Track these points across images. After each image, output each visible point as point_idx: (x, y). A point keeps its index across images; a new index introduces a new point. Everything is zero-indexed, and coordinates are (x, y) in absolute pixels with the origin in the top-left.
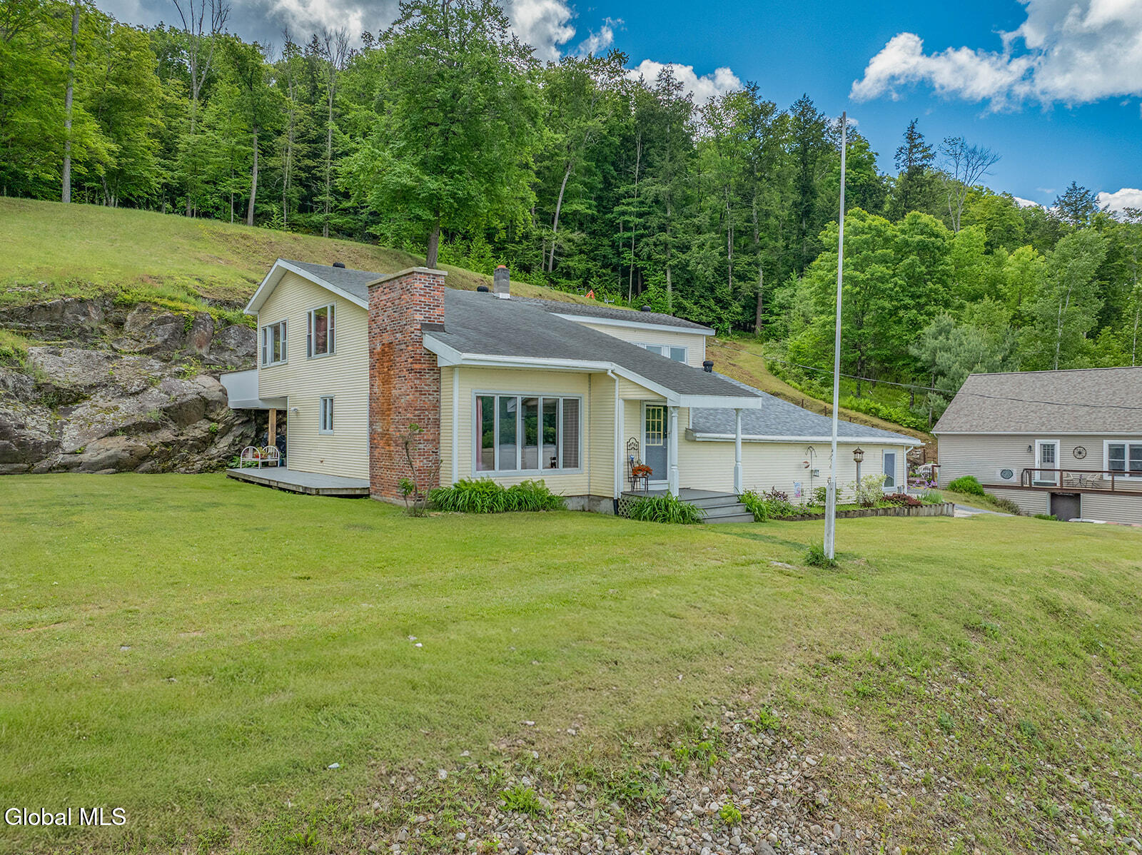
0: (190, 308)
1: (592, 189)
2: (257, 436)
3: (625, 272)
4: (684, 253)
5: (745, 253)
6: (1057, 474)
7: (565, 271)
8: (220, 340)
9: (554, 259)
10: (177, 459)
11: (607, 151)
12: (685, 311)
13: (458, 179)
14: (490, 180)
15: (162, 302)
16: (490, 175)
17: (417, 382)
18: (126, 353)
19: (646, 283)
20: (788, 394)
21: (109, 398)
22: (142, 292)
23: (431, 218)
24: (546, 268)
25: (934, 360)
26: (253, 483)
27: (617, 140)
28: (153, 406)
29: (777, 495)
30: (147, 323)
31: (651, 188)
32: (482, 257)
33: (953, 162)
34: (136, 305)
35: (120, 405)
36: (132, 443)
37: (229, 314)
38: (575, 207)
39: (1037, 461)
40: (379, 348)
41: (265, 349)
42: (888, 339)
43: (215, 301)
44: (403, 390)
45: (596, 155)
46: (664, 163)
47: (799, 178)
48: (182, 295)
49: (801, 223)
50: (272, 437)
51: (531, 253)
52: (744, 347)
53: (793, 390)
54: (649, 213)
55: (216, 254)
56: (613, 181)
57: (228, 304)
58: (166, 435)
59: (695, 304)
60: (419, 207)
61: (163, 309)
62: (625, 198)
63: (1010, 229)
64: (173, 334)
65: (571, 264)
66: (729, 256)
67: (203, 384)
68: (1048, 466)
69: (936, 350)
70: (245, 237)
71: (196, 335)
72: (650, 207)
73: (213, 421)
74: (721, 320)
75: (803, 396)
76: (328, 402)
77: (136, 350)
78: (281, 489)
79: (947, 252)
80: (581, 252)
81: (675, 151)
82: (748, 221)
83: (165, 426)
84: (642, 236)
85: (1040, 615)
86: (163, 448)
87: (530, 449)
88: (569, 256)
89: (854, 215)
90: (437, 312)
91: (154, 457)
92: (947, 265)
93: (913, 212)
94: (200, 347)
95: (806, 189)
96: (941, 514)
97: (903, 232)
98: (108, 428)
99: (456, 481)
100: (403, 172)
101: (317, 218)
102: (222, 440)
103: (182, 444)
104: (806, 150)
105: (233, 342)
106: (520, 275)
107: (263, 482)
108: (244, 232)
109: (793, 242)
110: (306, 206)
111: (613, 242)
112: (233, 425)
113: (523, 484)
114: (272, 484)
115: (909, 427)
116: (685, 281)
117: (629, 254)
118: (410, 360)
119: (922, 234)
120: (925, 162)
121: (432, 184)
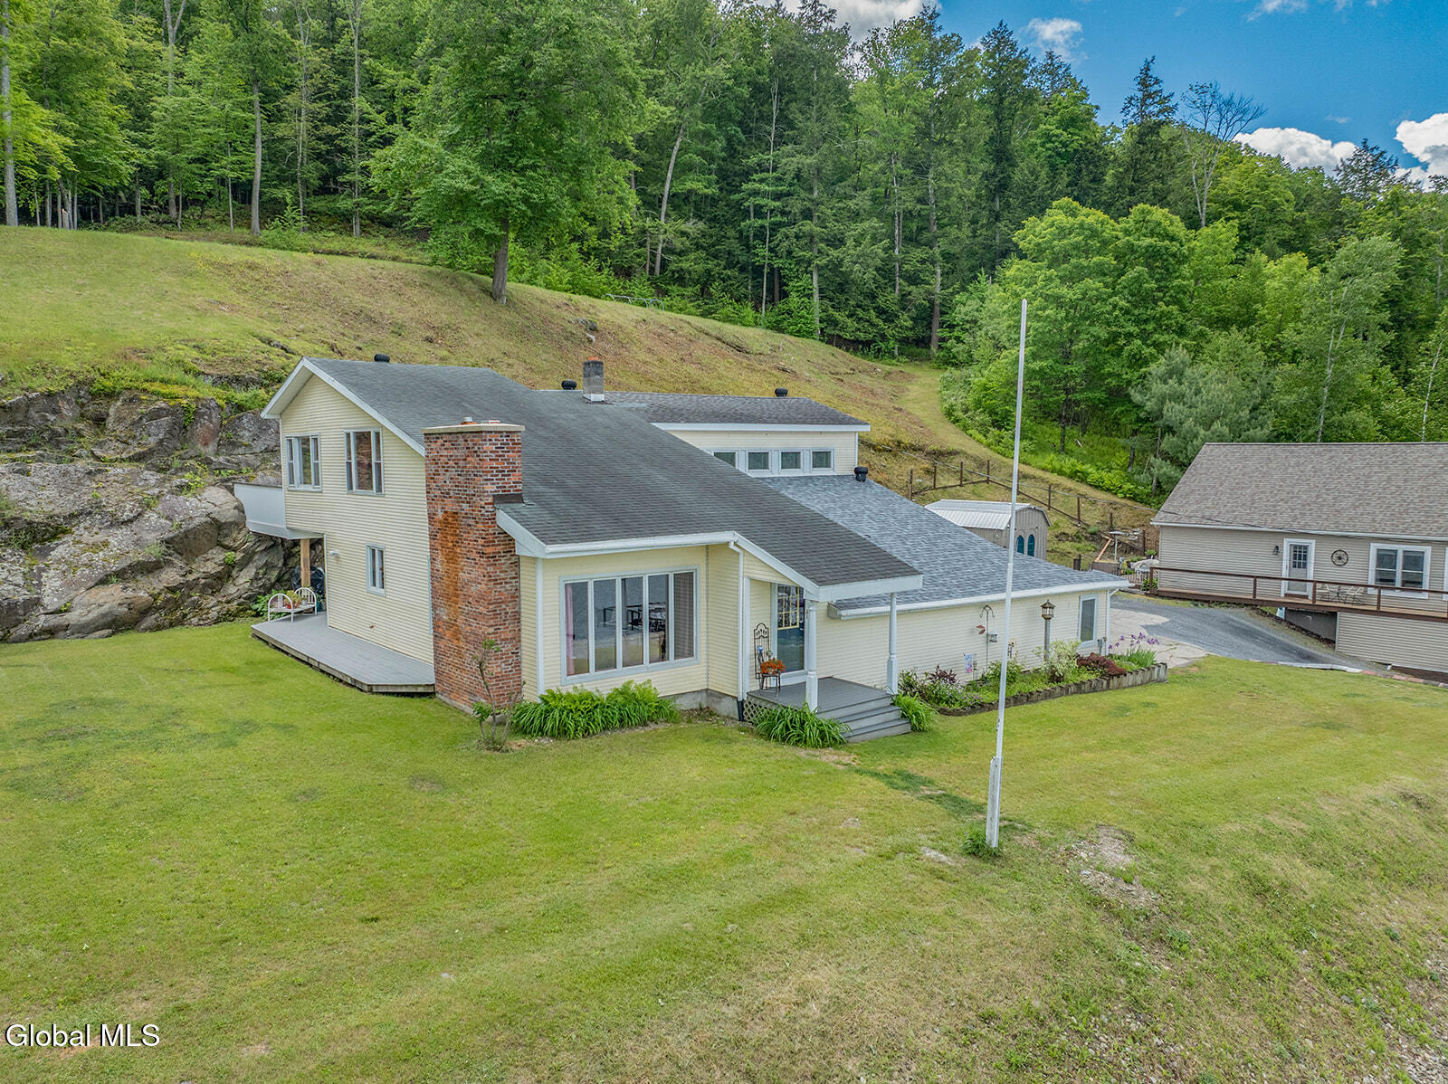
0: (189, 394)
1: (712, 159)
2: (285, 564)
3: (758, 271)
4: (836, 248)
5: (918, 244)
6: (1310, 586)
7: (677, 275)
8: (230, 433)
9: (663, 260)
10: (187, 606)
11: (731, 107)
12: (836, 325)
13: (532, 178)
14: (575, 174)
15: (153, 388)
16: (575, 168)
17: (491, 569)
18: (111, 461)
19: (786, 288)
20: (969, 452)
21: (95, 530)
22: (126, 374)
23: (497, 232)
24: (652, 270)
25: (1161, 410)
26: (287, 654)
27: (745, 91)
28: (151, 537)
29: (943, 675)
30: (136, 418)
31: (793, 160)
32: (567, 259)
33: (1201, 117)
34: (119, 393)
35: (111, 539)
36: (129, 593)
37: (240, 396)
38: (689, 185)
39: (1284, 567)
40: (440, 515)
41: (291, 467)
42: (1103, 377)
43: (221, 378)
44: (472, 574)
45: (715, 113)
46: (809, 123)
47: (991, 139)
48: (177, 374)
49: (993, 200)
50: (306, 574)
51: (631, 253)
52: (914, 377)
53: (977, 445)
54: (789, 194)
55: (216, 297)
56: (740, 148)
57: (237, 380)
58: (171, 576)
59: (850, 316)
60: (481, 217)
61: (155, 397)
62: (756, 172)
63: (1273, 208)
64: (170, 432)
65: (685, 265)
66: (897, 250)
67: (212, 500)
68: (1298, 573)
69: (1164, 398)
70: (252, 267)
71: (199, 430)
72: (791, 185)
73: (228, 548)
74: (884, 338)
75: (989, 453)
76: (376, 554)
77: (124, 456)
78: (322, 671)
79: (1183, 260)
80: (698, 247)
81: (824, 107)
82: (921, 201)
83: (169, 563)
84: (781, 224)
85: (1243, 900)
86: (169, 595)
87: (633, 638)
88: (681, 253)
89: (1061, 208)
90: (513, 478)
91: (158, 609)
92: (1184, 278)
93: (1141, 206)
94: (206, 444)
95: (1001, 154)
96: (1151, 681)
97: (1127, 232)
98: (99, 573)
99: (542, 691)
100: (459, 172)
101: (344, 204)
102: (242, 573)
103: (190, 586)
104: (1002, 100)
105: (247, 434)
106: (617, 282)
107: (300, 656)
108: (250, 259)
109: (982, 226)
110: (327, 187)
111: (741, 232)
112: (254, 553)
113: (626, 686)
114: (311, 661)
115: (1125, 497)
116: (837, 286)
117: (763, 251)
118: (481, 541)
119: (1152, 236)
120: (1162, 117)
121: (497, 185)
